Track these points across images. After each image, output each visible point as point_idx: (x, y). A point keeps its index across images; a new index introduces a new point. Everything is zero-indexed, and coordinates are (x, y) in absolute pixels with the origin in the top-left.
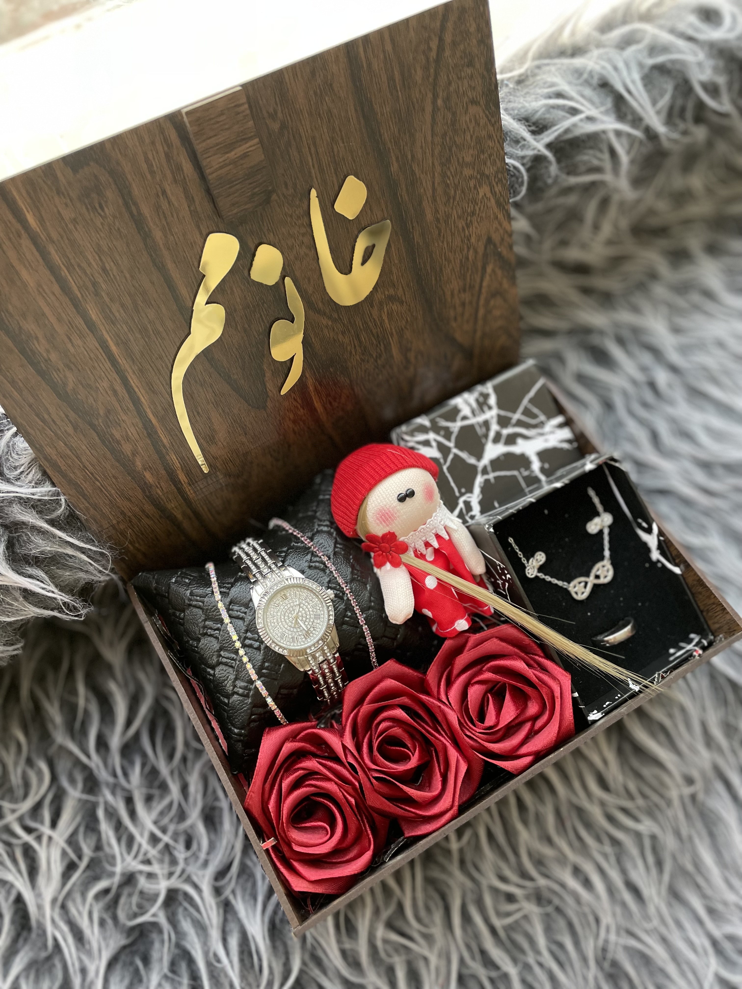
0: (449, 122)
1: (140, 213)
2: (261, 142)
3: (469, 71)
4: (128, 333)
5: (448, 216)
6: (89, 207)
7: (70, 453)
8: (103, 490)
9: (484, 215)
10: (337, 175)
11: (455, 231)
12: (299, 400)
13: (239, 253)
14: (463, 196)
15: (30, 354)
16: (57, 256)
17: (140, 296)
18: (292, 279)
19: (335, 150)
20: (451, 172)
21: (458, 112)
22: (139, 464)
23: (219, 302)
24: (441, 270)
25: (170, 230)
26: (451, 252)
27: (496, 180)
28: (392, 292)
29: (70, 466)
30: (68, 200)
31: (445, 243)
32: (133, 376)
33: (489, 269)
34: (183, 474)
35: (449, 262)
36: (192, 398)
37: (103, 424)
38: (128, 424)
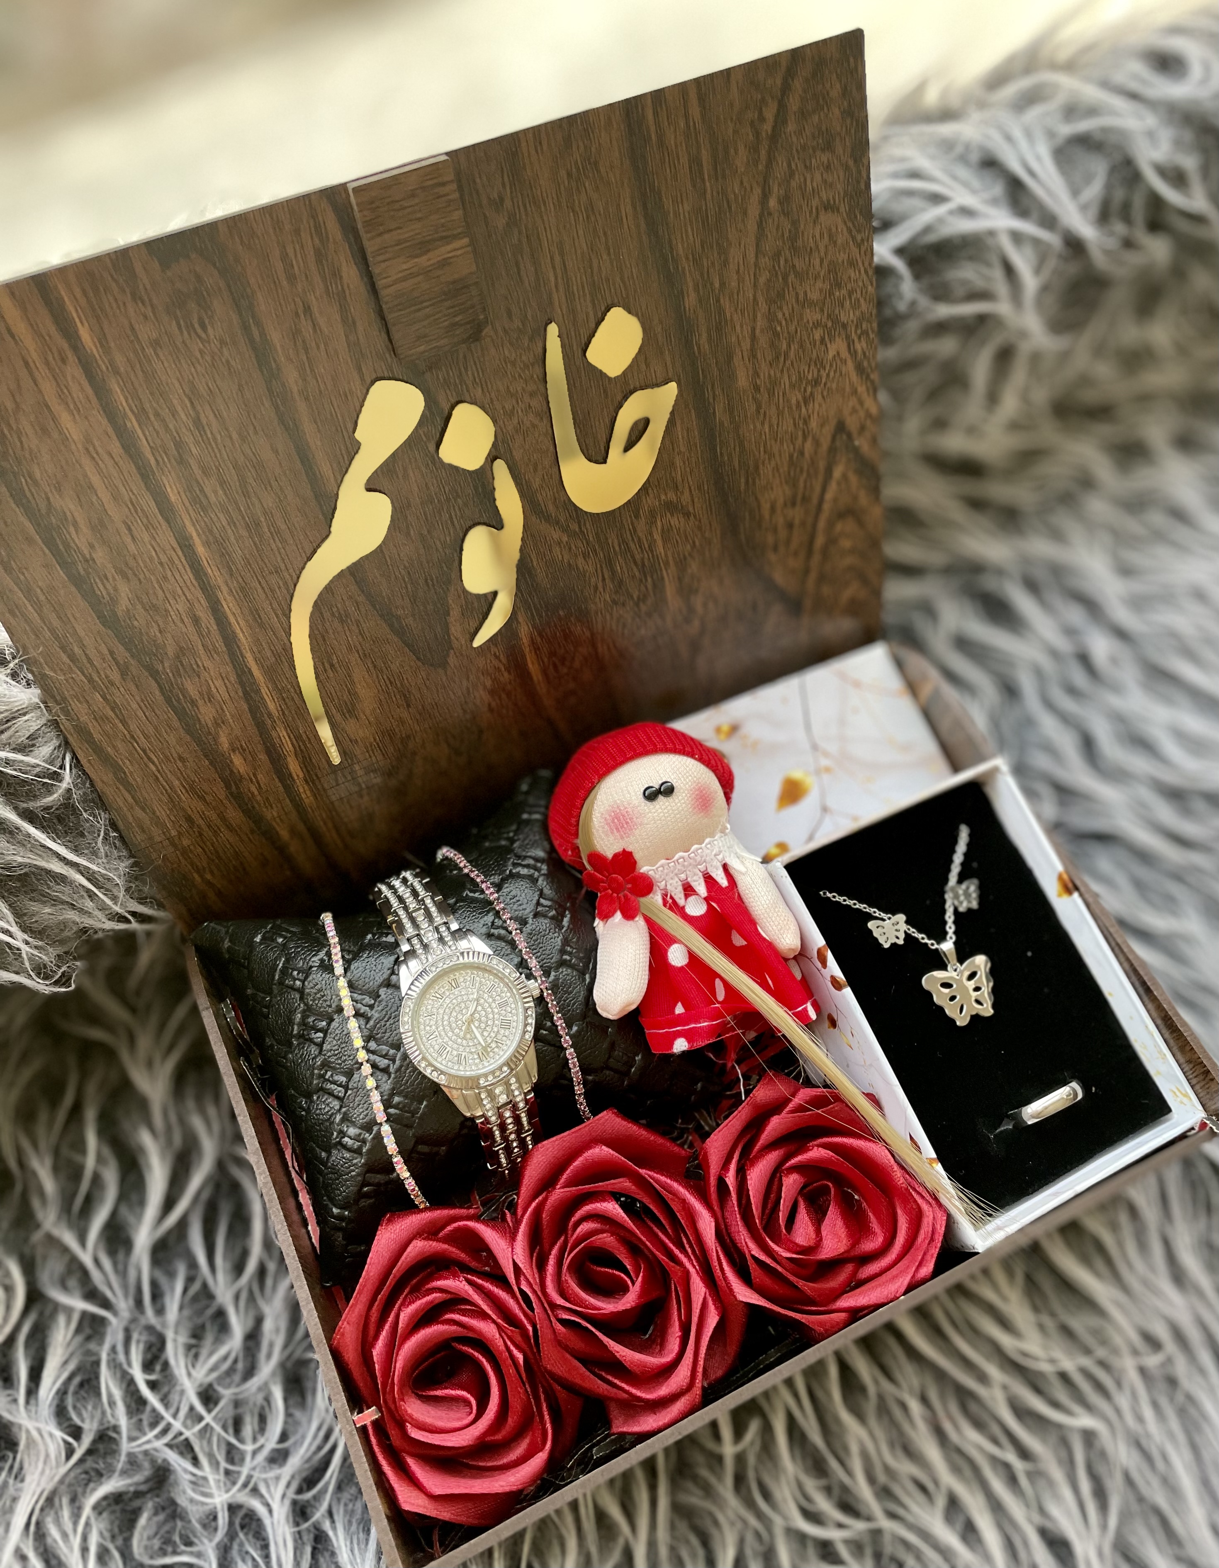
0: (786, 235)
1: (265, 339)
2: (473, 244)
3: (824, 158)
4: (227, 527)
5: (774, 383)
6: (182, 322)
7: (111, 713)
8: (161, 779)
9: (834, 386)
10: (594, 305)
11: (784, 408)
12: (502, 658)
13: (423, 416)
14: (800, 351)
15: (61, 547)
16: (122, 398)
17: (253, 471)
18: (507, 463)
19: (595, 265)
20: (784, 315)
21: (802, 222)
22: (224, 742)
23: (382, 489)
24: (757, 468)
25: (312, 370)
26: (776, 440)
27: (859, 332)
28: (671, 496)
29: (110, 736)
30: (149, 309)
31: (766, 426)
32: (228, 597)
33: (837, 472)
34: (297, 763)
35: (771, 456)
36: (324, 640)
37: (172, 671)
38: (212, 674)
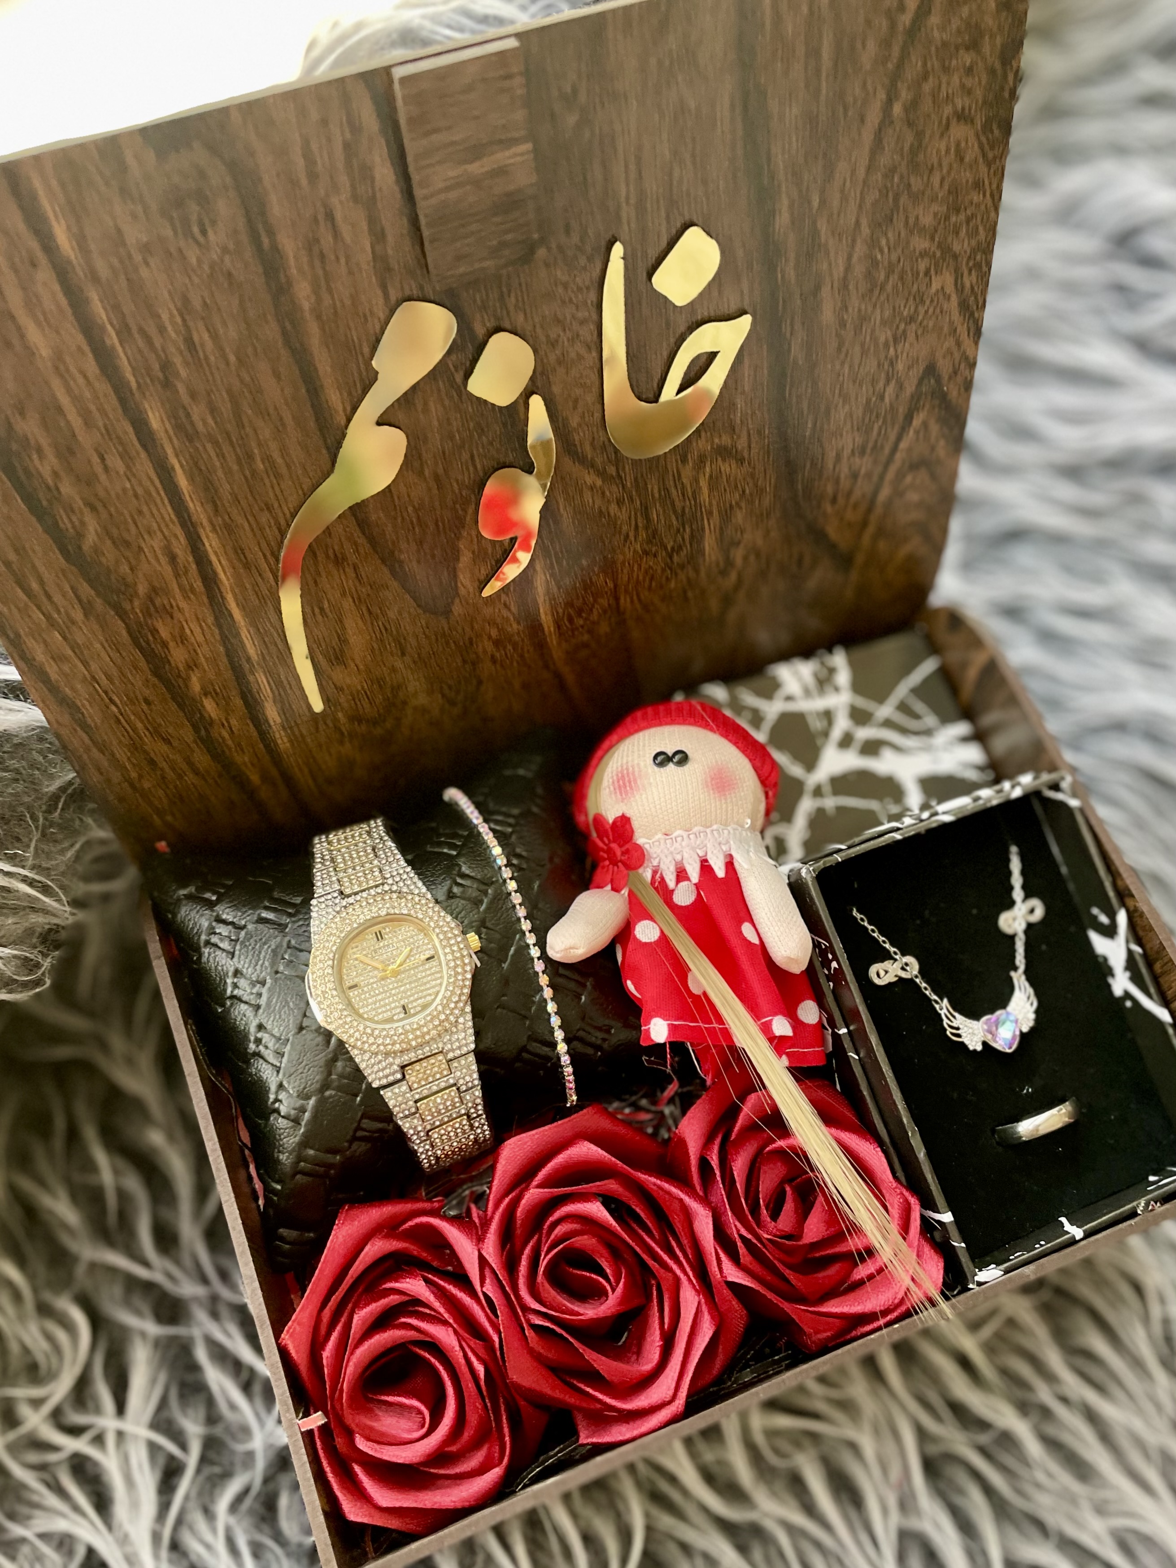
0: (906, 148)
1: (275, 247)
2: (536, 150)
3: (967, 58)
4: (215, 458)
5: (863, 319)
6: (178, 225)
7: (70, 652)
8: (122, 720)
9: (931, 324)
10: (668, 222)
11: (870, 347)
12: (513, 608)
13: (454, 341)
14: (900, 285)
15: (22, 476)
16: (101, 308)
17: (249, 397)
18: (544, 399)
19: (676, 174)
20: (888, 240)
21: (928, 133)
22: (196, 686)
23: (397, 424)
24: (828, 412)
25: (328, 285)
27: (971, 264)
28: (726, 440)
29: (66, 675)
30: (139, 208)
31: (846, 367)
32: (210, 534)
33: (917, 422)
34: (274, 709)
35: (846, 399)
36: (316, 582)
37: (141, 611)
38: (187, 615)
